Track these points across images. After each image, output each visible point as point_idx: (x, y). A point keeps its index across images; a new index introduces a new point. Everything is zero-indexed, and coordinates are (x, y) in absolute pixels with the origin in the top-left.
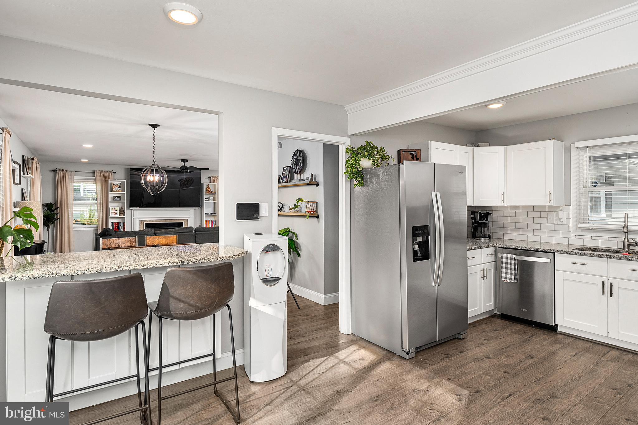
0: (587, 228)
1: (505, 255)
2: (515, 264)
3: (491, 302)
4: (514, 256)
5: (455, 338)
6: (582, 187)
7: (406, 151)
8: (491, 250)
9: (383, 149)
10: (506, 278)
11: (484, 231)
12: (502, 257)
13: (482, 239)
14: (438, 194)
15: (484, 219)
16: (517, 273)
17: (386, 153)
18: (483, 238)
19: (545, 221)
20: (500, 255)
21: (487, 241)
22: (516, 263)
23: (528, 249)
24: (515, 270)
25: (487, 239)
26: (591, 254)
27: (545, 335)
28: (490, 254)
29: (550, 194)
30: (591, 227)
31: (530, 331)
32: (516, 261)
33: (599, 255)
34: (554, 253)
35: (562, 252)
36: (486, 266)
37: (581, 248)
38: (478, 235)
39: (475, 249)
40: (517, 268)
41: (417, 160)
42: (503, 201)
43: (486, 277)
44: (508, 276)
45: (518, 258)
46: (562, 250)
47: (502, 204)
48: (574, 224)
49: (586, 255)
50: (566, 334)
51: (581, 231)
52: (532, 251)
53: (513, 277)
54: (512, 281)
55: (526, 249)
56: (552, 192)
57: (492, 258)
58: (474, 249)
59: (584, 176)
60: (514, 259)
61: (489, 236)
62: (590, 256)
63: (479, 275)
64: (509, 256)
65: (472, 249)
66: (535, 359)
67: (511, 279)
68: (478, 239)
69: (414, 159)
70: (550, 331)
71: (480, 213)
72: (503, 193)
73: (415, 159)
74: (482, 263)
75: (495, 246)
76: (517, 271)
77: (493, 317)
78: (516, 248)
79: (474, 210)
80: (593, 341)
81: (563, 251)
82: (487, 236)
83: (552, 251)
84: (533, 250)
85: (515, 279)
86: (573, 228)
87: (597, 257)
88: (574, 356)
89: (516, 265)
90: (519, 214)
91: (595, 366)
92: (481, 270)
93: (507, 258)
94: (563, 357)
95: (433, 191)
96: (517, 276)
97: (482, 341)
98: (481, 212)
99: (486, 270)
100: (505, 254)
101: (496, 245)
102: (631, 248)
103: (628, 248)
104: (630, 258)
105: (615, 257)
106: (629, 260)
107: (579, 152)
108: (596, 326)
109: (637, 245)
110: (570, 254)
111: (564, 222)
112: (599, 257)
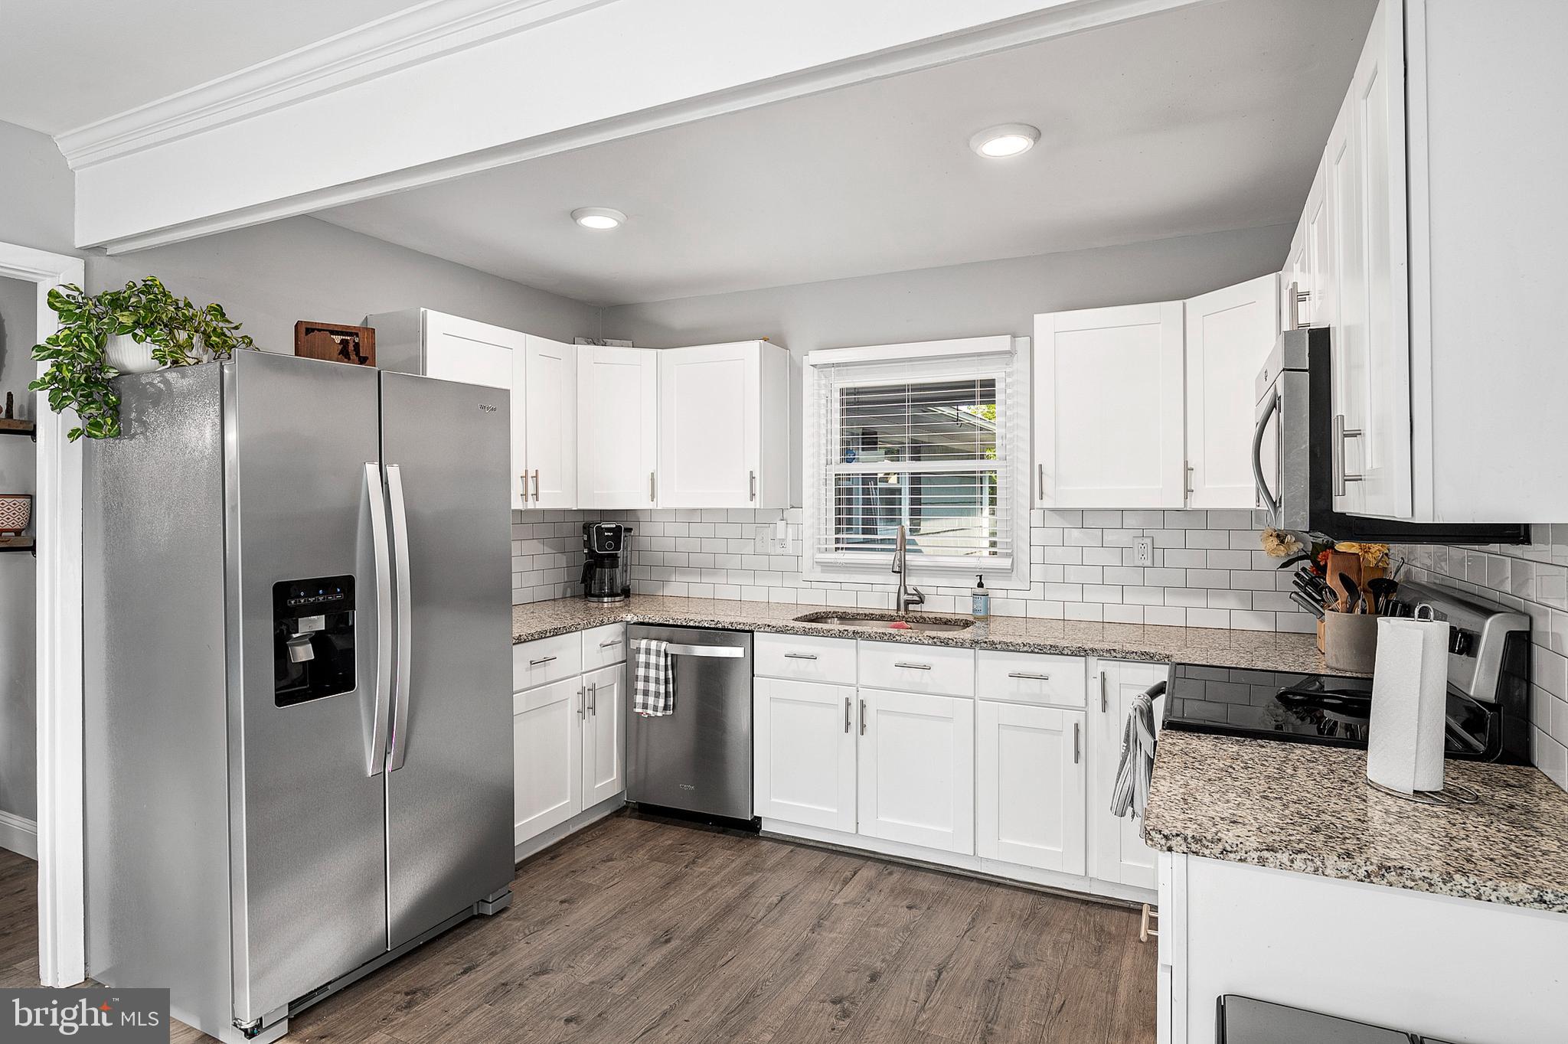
0: (831, 563)
1: (643, 643)
2: (666, 666)
3: (612, 775)
4: (664, 645)
5: (474, 917)
6: (825, 463)
7: (319, 330)
8: (610, 632)
9: (218, 311)
10: (645, 706)
11: (612, 579)
12: (638, 650)
13: (606, 599)
14: (393, 473)
15: (610, 545)
16: (671, 690)
17: (236, 328)
18: (608, 596)
19: (749, 548)
20: (634, 644)
21: (617, 604)
22: (669, 663)
23: (697, 624)
24: (666, 681)
25: (617, 599)
26: (825, 631)
27: (727, 850)
28: (610, 642)
29: (752, 478)
30: (842, 561)
31: (698, 840)
32: (669, 658)
33: (840, 632)
34: (752, 632)
35: (767, 629)
36: (595, 677)
37: (816, 613)
38: (595, 590)
39: (557, 635)
40: (671, 676)
41: (363, 360)
42: (654, 496)
43: (593, 708)
44: (651, 700)
45: (675, 649)
46: (768, 623)
47: (650, 505)
48: (807, 554)
49: (815, 634)
50: (777, 837)
51: (823, 571)
52: (705, 628)
53: (661, 703)
54: (659, 714)
55: (691, 624)
56: (756, 475)
57: (617, 653)
58: (553, 636)
59: (829, 436)
60: (662, 654)
61: (626, 593)
62: (823, 636)
63: (573, 704)
64: (654, 644)
65: (548, 634)
66: (674, 943)
67: (655, 709)
68: (596, 599)
69: (349, 359)
70: (744, 833)
71: (599, 529)
72: (652, 474)
73: (353, 356)
74: (583, 670)
75: (622, 621)
76: (671, 685)
77: (618, 816)
78: (671, 622)
79: (589, 519)
80: (830, 847)
81: (769, 626)
82: (619, 592)
83: (747, 628)
84: (707, 626)
85: (666, 708)
86: (806, 563)
87: (836, 637)
88: (777, 904)
89: (670, 667)
90: (697, 530)
91: (813, 931)
92: (578, 691)
93: (648, 652)
94: (747, 917)
95: (372, 462)
96: (672, 699)
97: (554, 907)
98: (603, 526)
99: (593, 689)
100: (646, 640)
101: (624, 616)
102: (911, 607)
103: (906, 610)
104: (897, 637)
105: (869, 635)
106: (897, 641)
107: (819, 377)
108: (835, 811)
109: (921, 601)
110: (782, 632)
111: (790, 550)
112: (840, 637)
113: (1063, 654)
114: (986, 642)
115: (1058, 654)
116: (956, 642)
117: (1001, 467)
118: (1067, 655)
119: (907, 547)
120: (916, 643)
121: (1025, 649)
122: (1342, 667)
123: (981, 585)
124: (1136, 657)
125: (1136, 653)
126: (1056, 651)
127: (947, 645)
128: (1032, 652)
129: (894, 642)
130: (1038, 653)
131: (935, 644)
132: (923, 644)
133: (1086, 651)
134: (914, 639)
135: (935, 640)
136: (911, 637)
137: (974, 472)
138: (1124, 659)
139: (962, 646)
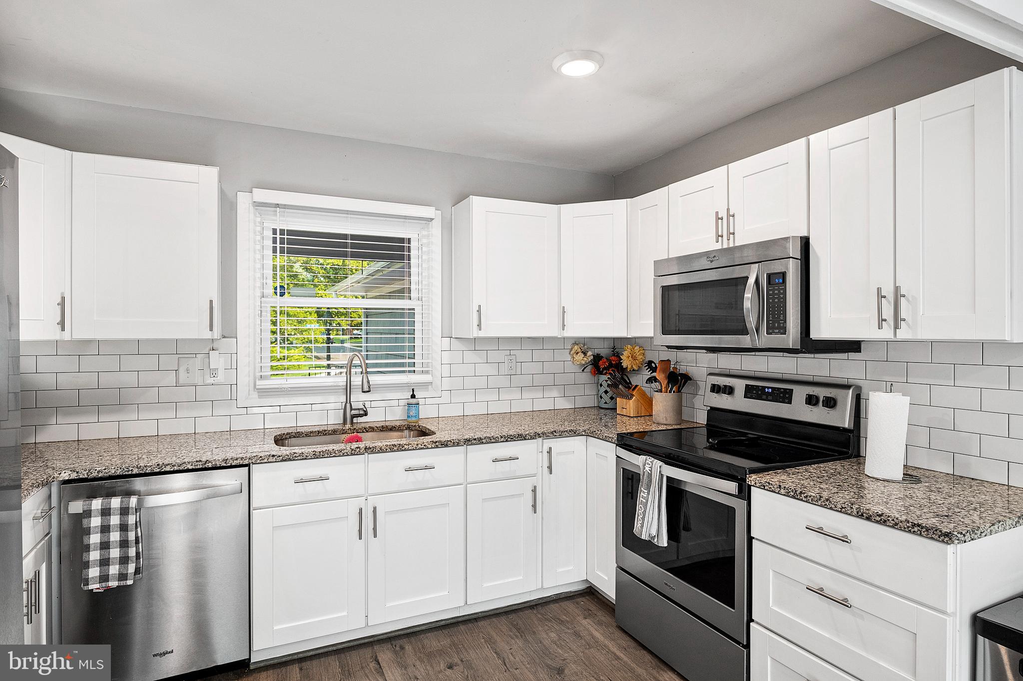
0: (278, 388)
1: (96, 503)
4: (133, 500)
6: (260, 296)
8: (40, 499)
10: (104, 579)
19: (171, 378)
23: (176, 468)
26: (337, 452)
29: (212, 308)
30: (284, 386)
34: (250, 466)
35: (271, 459)
42: (62, 324)
43: (36, 603)
44: (114, 570)
46: (271, 454)
48: (242, 382)
49: (326, 456)
50: (271, 663)
51: (260, 397)
53: (131, 569)
54: (129, 582)
55: (167, 469)
57: (44, 526)
60: (132, 511)
62: (334, 457)
64: (112, 502)
67: (120, 579)
70: (231, 674)
72: (63, 296)
75: (50, 482)
81: (273, 456)
83: (246, 462)
84: (191, 467)
85: (136, 572)
86: (242, 390)
87: (348, 455)
93: (105, 512)
99: (35, 580)
100: (101, 500)
102: (355, 420)
103: (352, 423)
104: (406, 447)
105: (381, 449)
106: (405, 450)
107: (255, 215)
108: (345, 613)
109: (366, 414)
110: (290, 460)
111: (221, 378)
112: (352, 454)
113: (525, 439)
114: (475, 439)
115: (523, 440)
116: (454, 443)
117: (418, 305)
118: (528, 439)
119: (368, 370)
120: (421, 449)
121: (502, 440)
122: (669, 423)
123: (413, 396)
124: (567, 434)
125: (567, 431)
126: (521, 437)
127: (447, 446)
128: (507, 441)
129: (403, 450)
130: (510, 441)
131: (437, 447)
132: (428, 448)
133: (539, 435)
134: (420, 446)
135: (437, 444)
136: (417, 445)
137: (403, 309)
138: (561, 436)
139: (458, 445)
